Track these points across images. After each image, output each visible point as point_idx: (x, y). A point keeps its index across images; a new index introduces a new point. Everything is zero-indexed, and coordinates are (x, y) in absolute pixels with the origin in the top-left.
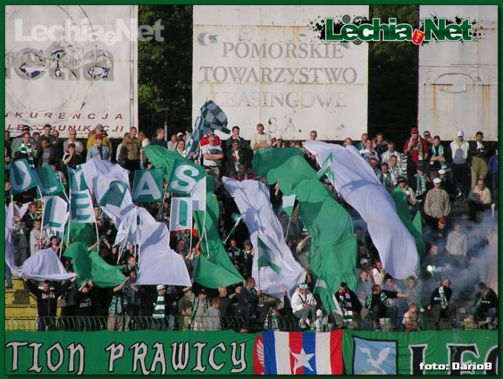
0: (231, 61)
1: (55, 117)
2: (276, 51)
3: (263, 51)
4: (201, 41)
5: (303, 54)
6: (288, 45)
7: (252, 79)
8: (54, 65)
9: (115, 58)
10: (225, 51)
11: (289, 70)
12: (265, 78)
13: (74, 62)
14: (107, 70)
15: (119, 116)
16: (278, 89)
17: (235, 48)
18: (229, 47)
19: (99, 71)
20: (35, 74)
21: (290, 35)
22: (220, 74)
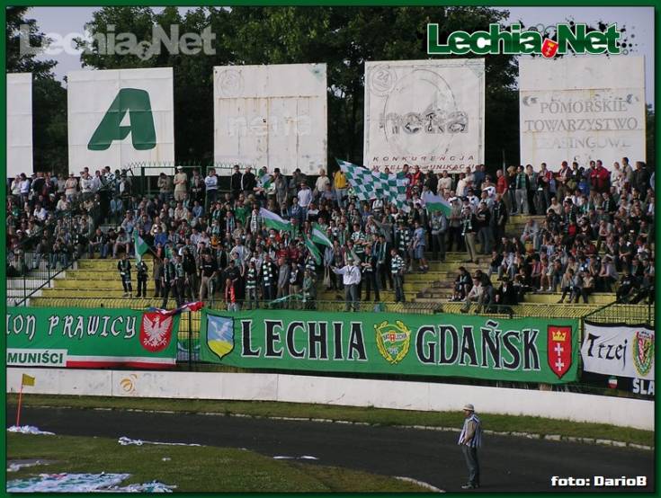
0: (547, 116)
1: (428, 160)
2: (578, 107)
3: (569, 108)
4: (525, 102)
5: (598, 109)
6: (587, 103)
7: (562, 128)
8: (428, 123)
9: (469, 116)
10: (542, 108)
11: (588, 120)
12: (570, 127)
13: (441, 120)
14: (463, 125)
15: (472, 157)
16: (580, 135)
17: (549, 107)
18: (545, 106)
19: (458, 126)
20: (416, 130)
21: (588, 95)
22: (539, 126)
